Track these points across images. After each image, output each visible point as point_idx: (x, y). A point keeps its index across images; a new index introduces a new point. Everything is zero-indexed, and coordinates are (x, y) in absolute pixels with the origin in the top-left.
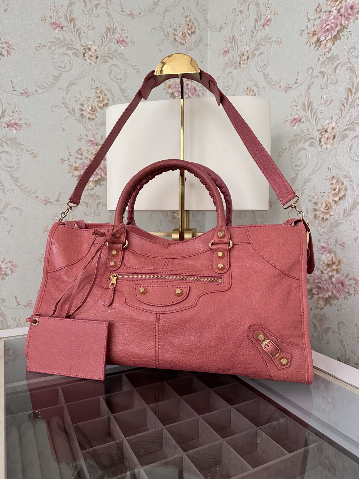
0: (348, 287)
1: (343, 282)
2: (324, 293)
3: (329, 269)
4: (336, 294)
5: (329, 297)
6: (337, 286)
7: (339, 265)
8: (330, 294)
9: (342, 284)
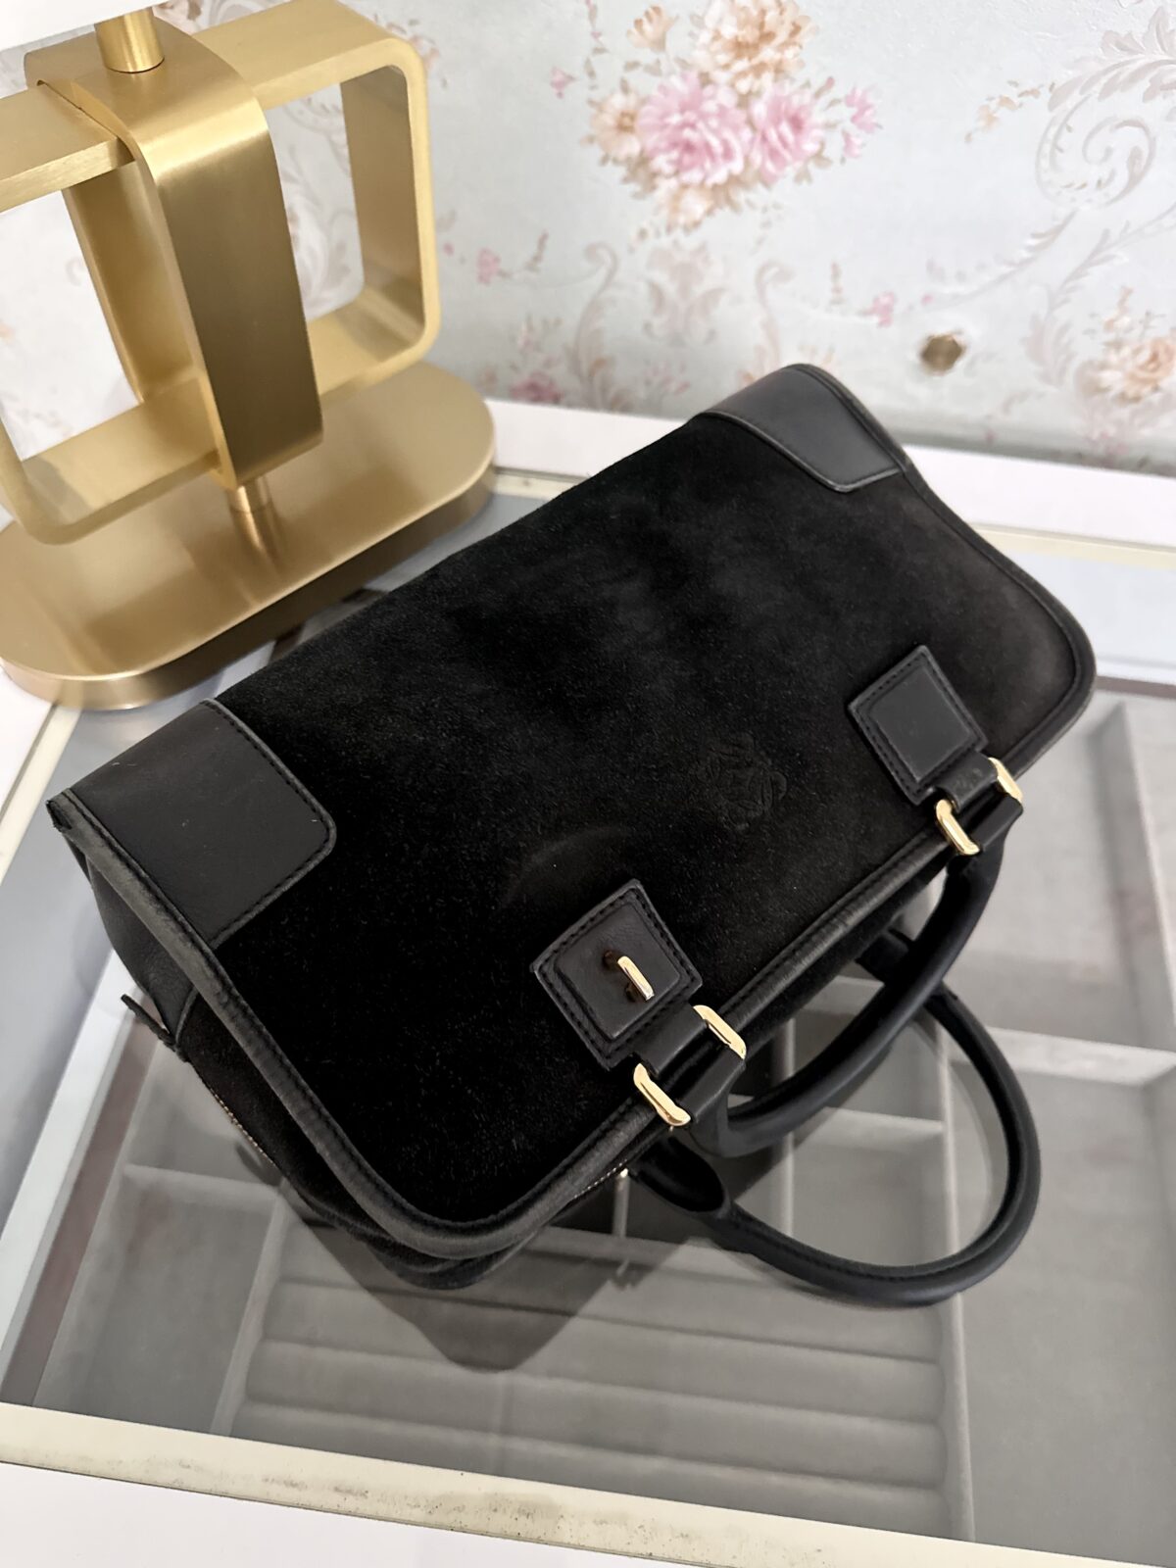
0: (818, 133)
1: (803, 115)
2: (708, 165)
3: (742, 65)
4: (763, 165)
5: (734, 180)
6: (773, 135)
7: (795, 44)
8: (737, 166)
9: (797, 124)
